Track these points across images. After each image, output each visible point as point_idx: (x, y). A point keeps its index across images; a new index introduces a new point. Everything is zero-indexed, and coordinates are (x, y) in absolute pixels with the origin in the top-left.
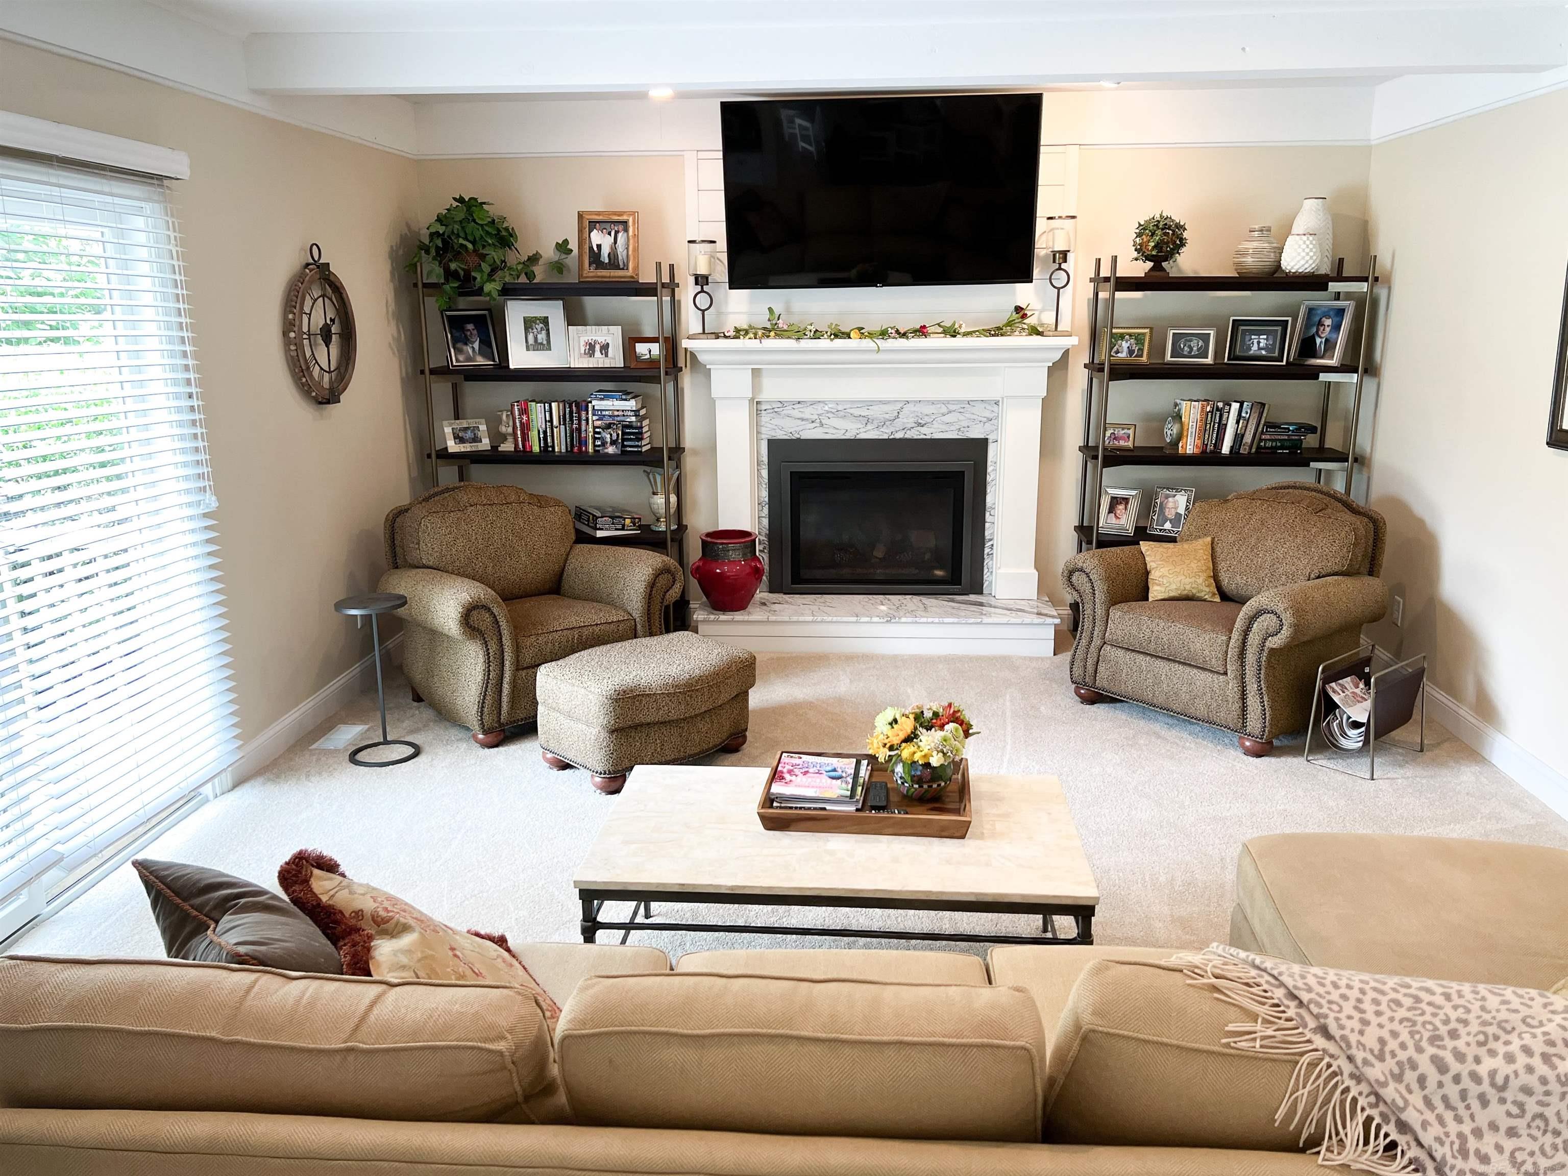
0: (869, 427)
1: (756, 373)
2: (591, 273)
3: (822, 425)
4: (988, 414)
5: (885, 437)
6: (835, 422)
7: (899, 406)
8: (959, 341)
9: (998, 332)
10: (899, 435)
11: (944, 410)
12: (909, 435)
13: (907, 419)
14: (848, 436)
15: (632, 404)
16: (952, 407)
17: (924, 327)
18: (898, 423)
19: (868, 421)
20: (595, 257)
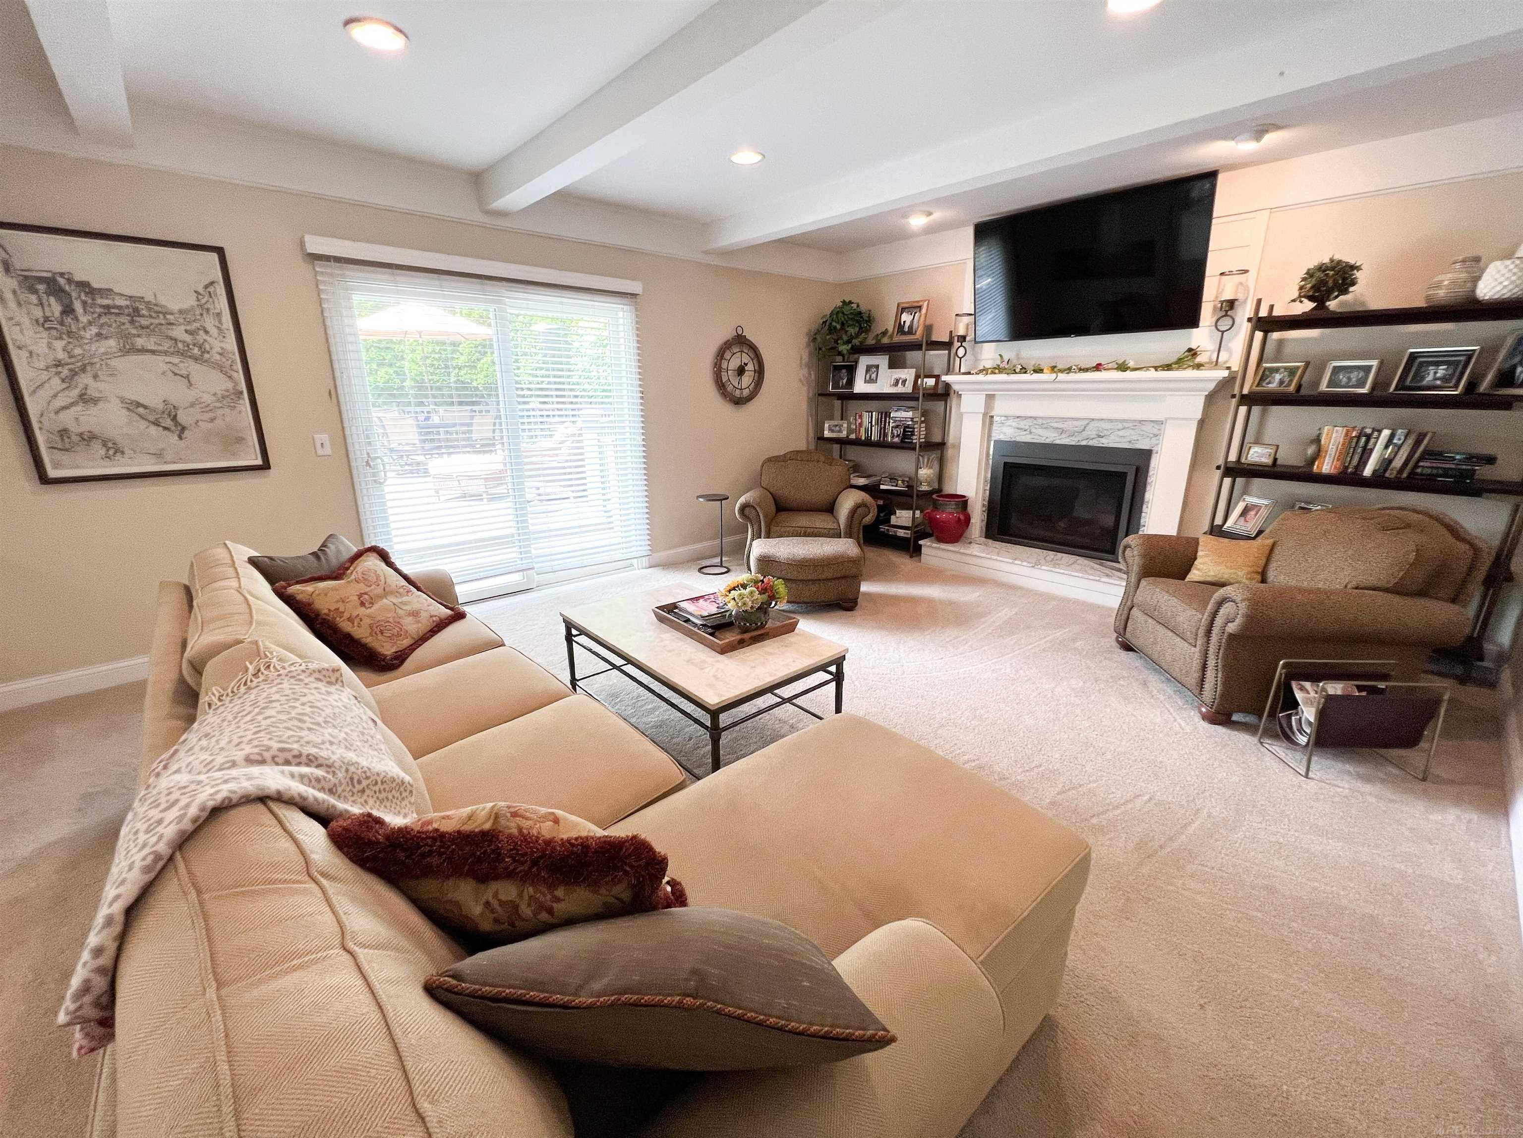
0: (1063, 436)
1: (990, 398)
2: (898, 339)
3: (1031, 433)
4: (1155, 431)
5: (1073, 443)
6: (1040, 431)
7: (1087, 422)
8: (1128, 374)
9: (1168, 367)
10: (1084, 443)
11: (1120, 426)
12: (1091, 443)
13: (1091, 432)
14: (1048, 441)
15: (910, 414)
16: (1126, 425)
17: (1100, 365)
18: (1085, 434)
19: (1063, 431)
20: (900, 328)
